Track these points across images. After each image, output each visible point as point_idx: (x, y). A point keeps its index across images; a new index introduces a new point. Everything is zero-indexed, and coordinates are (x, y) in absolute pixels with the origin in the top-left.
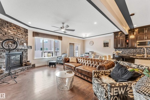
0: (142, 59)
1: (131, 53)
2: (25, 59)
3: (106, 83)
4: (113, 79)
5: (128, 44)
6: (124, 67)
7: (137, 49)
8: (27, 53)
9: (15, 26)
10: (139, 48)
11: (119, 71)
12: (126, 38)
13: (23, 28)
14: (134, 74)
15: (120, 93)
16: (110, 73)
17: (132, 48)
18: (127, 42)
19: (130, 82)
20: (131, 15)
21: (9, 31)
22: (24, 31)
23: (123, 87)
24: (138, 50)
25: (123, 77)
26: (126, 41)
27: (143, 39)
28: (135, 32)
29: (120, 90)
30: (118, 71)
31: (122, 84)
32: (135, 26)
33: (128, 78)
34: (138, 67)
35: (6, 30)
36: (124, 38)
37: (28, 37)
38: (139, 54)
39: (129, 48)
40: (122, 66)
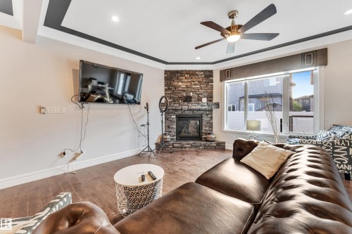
2: (207, 129)
8: (211, 118)
9: (188, 72)
13: (202, 71)
21: (180, 84)
22: (203, 76)
35: (176, 83)
37: (212, 86)
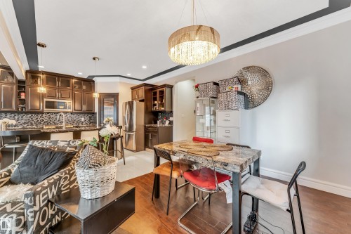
0: (60, 132)
1: (31, 124)
3: (7, 203)
4: (25, 183)
5: (23, 102)
6: (47, 149)
7: (44, 115)
10: (49, 113)
11: (37, 161)
12: (19, 87)
14: (67, 156)
15: (50, 197)
16: (9, 176)
17: (35, 113)
18: (23, 97)
19: (62, 170)
20: (39, 45)
23: (55, 183)
24: (46, 117)
25: (49, 169)
26: (19, 95)
27: (55, 97)
28: (39, 80)
29: (51, 190)
30: (35, 161)
31: (53, 178)
32: (41, 67)
33: (58, 167)
34: (69, 144)
36: (15, 87)
38: (48, 125)
39: (27, 113)
40: (43, 149)
